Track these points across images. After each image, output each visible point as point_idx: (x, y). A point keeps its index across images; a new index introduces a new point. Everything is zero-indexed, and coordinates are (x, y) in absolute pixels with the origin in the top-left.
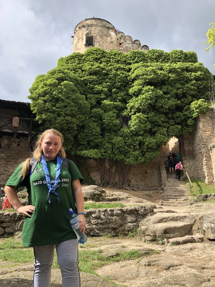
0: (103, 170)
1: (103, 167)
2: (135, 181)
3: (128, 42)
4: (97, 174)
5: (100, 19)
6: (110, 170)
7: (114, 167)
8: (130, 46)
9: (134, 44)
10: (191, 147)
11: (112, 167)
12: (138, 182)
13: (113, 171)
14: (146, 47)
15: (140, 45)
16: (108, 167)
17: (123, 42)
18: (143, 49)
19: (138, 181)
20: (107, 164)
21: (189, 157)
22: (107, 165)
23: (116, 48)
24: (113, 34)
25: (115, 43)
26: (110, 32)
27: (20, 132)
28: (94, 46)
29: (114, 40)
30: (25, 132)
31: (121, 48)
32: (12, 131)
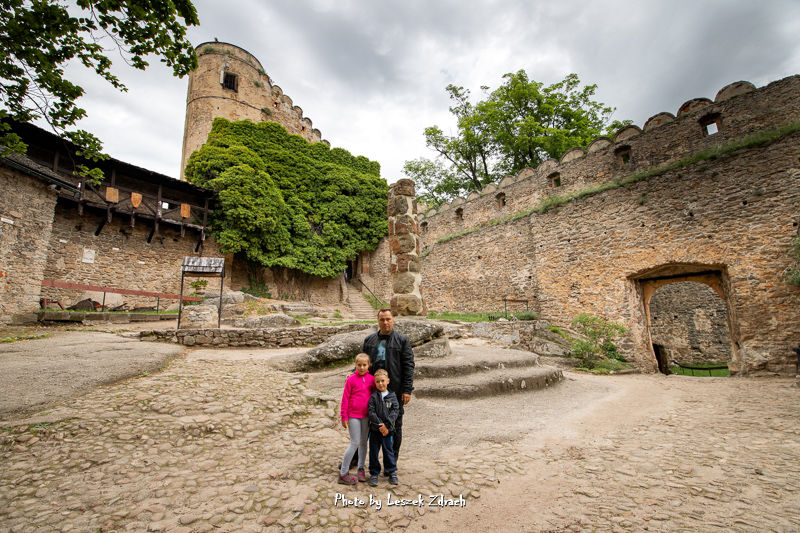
0: (281, 282)
1: (282, 279)
2: (315, 296)
3: (286, 104)
4: (274, 286)
5: (246, 52)
6: (290, 283)
8: (289, 111)
9: (294, 111)
11: (292, 279)
12: (319, 296)
13: (292, 283)
14: (310, 122)
15: (302, 115)
16: (287, 279)
17: (280, 103)
18: (305, 122)
22: (286, 277)
23: (270, 108)
24: (266, 84)
25: (269, 99)
26: (262, 80)
27: (191, 225)
28: (237, 92)
29: (267, 94)
30: (198, 227)
31: (276, 110)
32: (179, 223)
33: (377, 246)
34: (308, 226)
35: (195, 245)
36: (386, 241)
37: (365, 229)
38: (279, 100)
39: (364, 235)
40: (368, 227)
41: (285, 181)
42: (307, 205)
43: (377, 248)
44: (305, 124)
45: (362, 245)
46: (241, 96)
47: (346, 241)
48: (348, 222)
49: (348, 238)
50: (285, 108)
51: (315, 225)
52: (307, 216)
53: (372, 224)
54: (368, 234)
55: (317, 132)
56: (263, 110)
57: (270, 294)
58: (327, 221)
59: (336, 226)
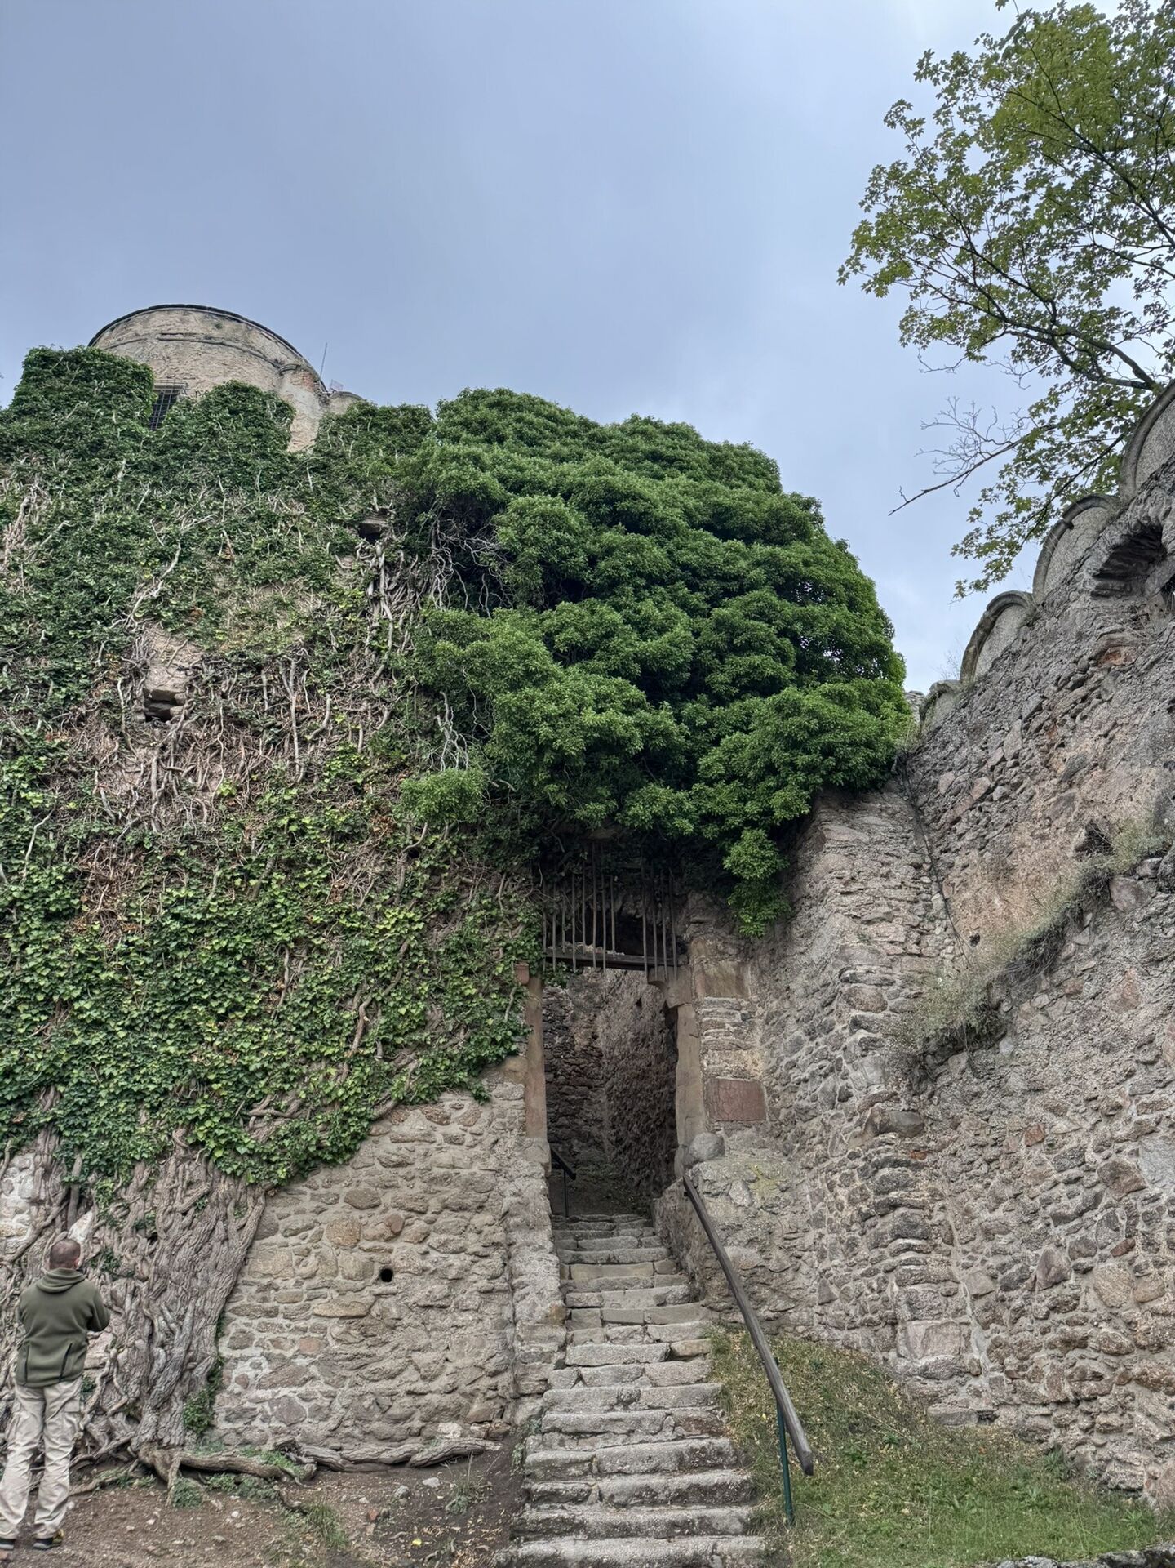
2: (266, 1369)
10: (757, 1055)
12: (297, 1376)
19: (300, 1370)
21: (748, 1132)
24: (303, 395)
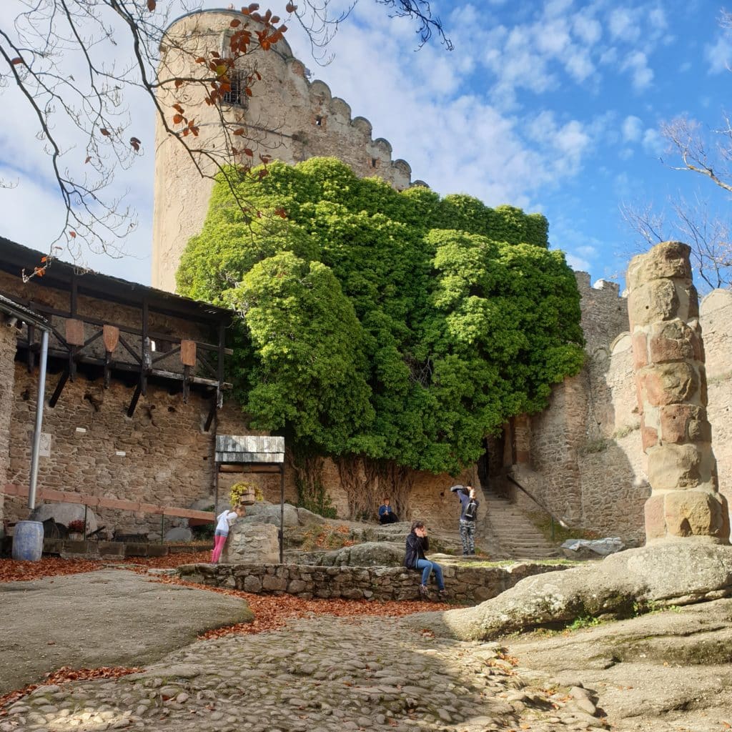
0: (355, 486)
1: (354, 479)
2: (420, 512)
3: (339, 117)
4: (340, 494)
6: (370, 487)
7: (376, 480)
8: (345, 130)
9: (354, 129)
10: (528, 444)
11: (373, 479)
12: (426, 514)
13: (376, 489)
14: (384, 145)
15: (370, 134)
16: (365, 480)
17: (327, 116)
18: (377, 149)
20: (361, 470)
21: (525, 465)
22: (362, 475)
23: (308, 129)
24: (299, 81)
25: (306, 111)
26: (291, 74)
27: (198, 380)
28: (245, 107)
29: (301, 102)
30: (210, 381)
31: (320, 133)
32: (178, 376)
33: (548, 402)
34: (406, 369)
35: (204, 417)
36: (569, 390)
37: (522, 367)
38: (324, 111)
39: (521, 381)
40: (527, 362)
41: (357, 279)
42: (401, 325)
43: (548, 408)
44: (377, 153)
45: (517, 402)
46: (255, 114)
47: (484, 398)
48: (486, 356)
49: (486, 390)
50: (337, 124)
51: (417, 365)
52: (400, 349)
53: (536, 356)
54: (528, 379)
55: (403, 166)
56: (295, 138)
57: (335, 511)
58: (442, 355)
59: (462, 364)
